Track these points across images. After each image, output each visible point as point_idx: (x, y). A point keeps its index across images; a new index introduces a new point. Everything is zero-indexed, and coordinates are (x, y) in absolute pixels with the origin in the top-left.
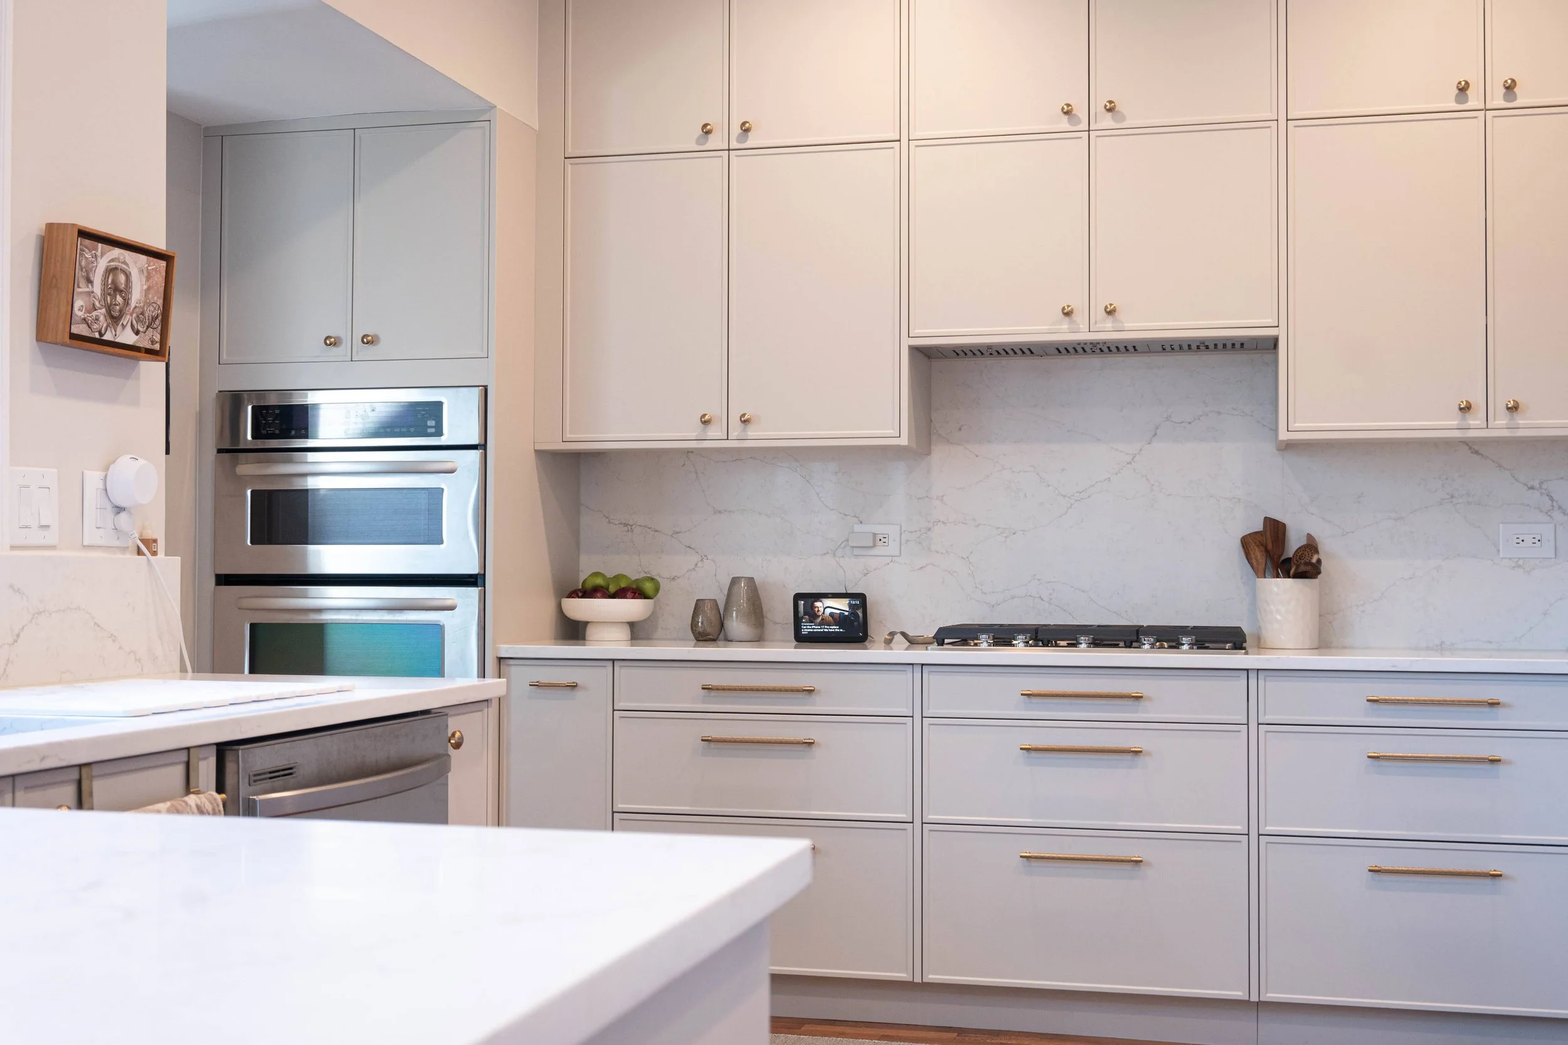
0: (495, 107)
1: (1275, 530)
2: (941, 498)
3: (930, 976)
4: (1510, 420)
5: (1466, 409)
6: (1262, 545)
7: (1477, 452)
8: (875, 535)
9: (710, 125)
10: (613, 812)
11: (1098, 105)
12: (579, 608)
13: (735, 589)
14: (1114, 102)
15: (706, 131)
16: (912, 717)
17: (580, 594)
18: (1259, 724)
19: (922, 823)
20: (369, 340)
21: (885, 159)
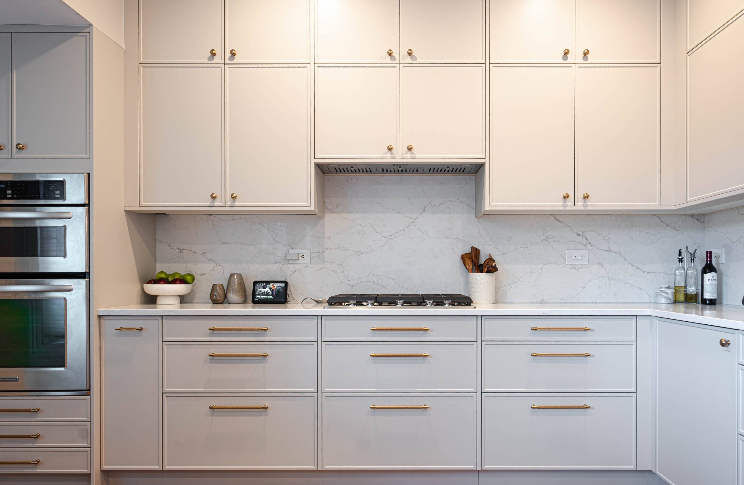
0: (92, 25)
1: (475, 252)
2: (329, 238)
3: (326, 467)
4: (584, 202)
5: (566, 197)
6: (470, 258)
7: (557, 220)
8: (298, 254)
9: (215, 50)
10: (163, 393)
11: (404, 52)
12: (152, 289)
13: (232, 280)
14: (412, 51)
15: (213, 54)
16: (317, 341)
17: (153, 282)
18: (482, 341)
19: (322, 393)
20: (20, 148)
21: (303, 72)
